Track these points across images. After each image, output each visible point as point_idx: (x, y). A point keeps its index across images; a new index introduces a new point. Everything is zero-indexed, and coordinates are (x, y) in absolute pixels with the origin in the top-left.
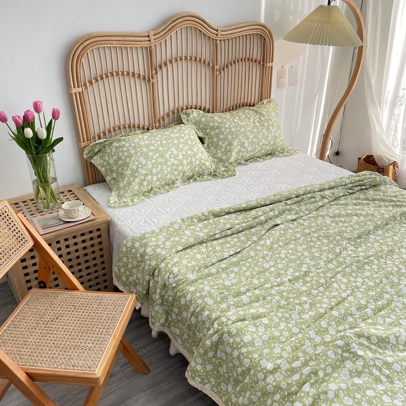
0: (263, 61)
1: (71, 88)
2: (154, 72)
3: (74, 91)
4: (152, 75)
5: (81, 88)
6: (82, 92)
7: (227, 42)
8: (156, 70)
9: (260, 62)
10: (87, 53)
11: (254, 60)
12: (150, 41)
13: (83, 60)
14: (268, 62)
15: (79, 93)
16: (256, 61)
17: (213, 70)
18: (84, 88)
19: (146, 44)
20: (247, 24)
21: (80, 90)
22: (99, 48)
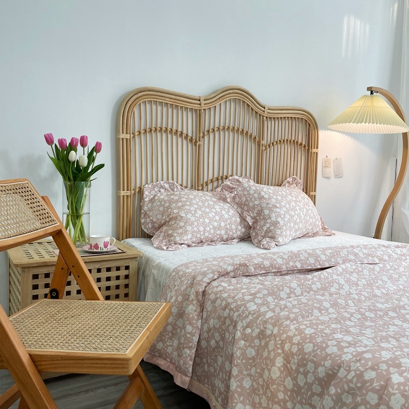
0: (309, 146)
1: (119, 133)
2: (202, 135)
3: (122, 136)
4: (199, 137)
5: (129, 135)
6: (130, 139)
7: (273, 120)
8: (204, 133)
9: (305, 146)
10: (140, 104)
11: (299, 143)
12: (200, 104)
13: (135, 109)
14: (313, 147)
15: (127, 139)
16: (301, 144)
17: (259, 145)
18: (132, 135)
19: (197, 107)
21: (128, 136)
22: (151, 101)
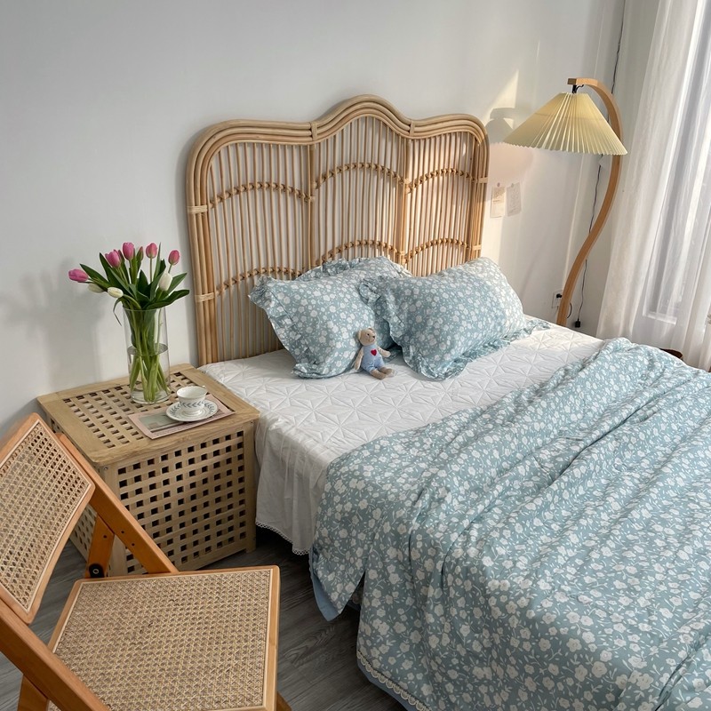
2: (315, 185)
4: (311, 189)
7: (422, 142)
8: (318, 182)
12: (311, 136)
19: (306, 141)
20: (452, 117)
